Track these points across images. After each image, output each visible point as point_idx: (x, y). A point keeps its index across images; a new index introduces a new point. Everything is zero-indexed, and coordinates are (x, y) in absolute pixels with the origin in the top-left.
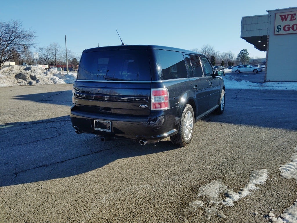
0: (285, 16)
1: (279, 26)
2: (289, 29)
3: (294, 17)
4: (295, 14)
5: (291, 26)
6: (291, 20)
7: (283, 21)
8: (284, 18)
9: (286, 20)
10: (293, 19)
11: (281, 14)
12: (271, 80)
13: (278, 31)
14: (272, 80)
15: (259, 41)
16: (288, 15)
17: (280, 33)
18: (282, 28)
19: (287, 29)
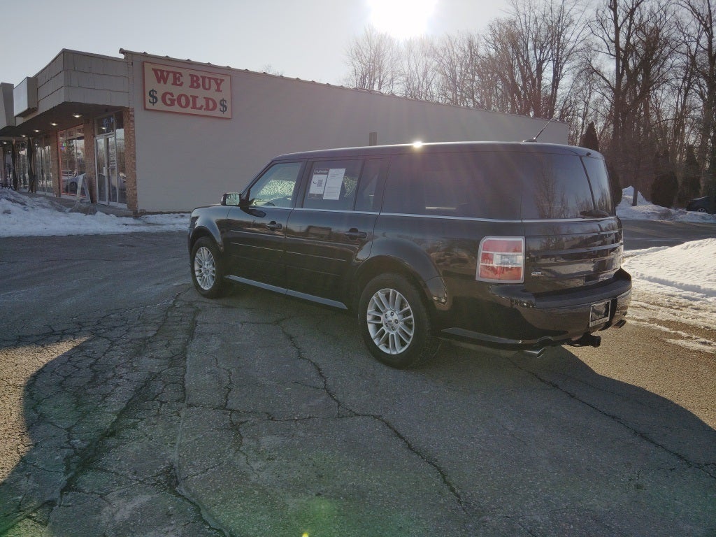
0: (162, 72)
1: (153, 91)
2: (172, 101)
3: (179, 79)
4: (180, 74)
5: (175, 97)
6: (174, 84)
7: (159, 82)
8: (161, 77)
9: (165, 83)
10: (178, 83)
11: (157, 67)
12: (147, 211)
13: (153, 103)
14: (149, 211)
15: (76, 114)
16: (168, 72)
17: (156, 107)
18: (159, 96)
19: (169, 102)
